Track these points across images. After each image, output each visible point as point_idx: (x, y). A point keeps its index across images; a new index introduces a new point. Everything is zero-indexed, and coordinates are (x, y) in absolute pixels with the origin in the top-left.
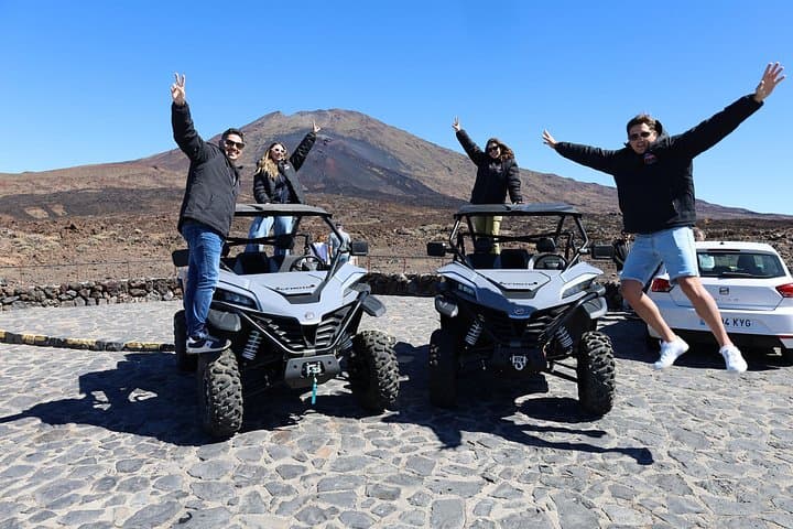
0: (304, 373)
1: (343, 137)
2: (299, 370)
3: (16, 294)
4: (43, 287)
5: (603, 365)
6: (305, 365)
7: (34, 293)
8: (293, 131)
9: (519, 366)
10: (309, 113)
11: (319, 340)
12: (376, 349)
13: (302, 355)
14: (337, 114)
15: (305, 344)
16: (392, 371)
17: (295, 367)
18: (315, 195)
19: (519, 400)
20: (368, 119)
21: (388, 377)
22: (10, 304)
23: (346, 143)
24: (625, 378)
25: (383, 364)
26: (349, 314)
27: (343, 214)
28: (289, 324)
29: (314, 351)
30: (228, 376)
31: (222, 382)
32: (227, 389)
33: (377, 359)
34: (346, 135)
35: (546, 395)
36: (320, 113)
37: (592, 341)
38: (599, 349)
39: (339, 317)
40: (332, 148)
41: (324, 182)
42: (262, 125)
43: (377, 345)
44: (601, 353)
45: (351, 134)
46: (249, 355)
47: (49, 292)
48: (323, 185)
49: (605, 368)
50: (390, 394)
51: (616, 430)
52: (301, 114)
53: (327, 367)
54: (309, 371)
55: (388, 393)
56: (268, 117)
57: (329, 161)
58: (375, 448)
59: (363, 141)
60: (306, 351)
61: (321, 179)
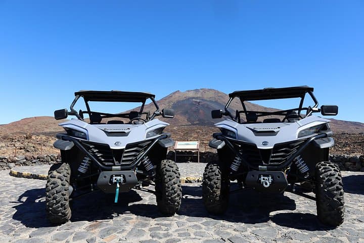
0: (111, 182)
1: (206, 101)
2: (108, 179)
3: (38, 158)
4: (50, 155)
5: (333, 184)
6: (112, 177)
7: (46, 158)
8: (185, 99)
9: (266, 184)
10: (192, 91)
11: (123, 161)
12: (166, 170)
13: (111, 170)
14: (204, 90)
15: (114, 163)
16: (176, 185)
17: (105, 177)
18: (194, 126)
19: (272, 214)
20: (218, 92)
21: (173, 189)
22: (35, 163)
23: (208, 103)
24: (354, 204)
25: (170, 180)
26: (149, 145)
27: (207, 134)
28: (104, 148)
29: (120, 167)
30: (59, 180)
31: (54, 184)
32: (57, 189)
33: (165, 177)
34: (208, 100)
35: (294, 212)
36: (197, 91)
37: (322, 167)
38: (329, 173)
39: (141, 147)
40: (202, 105)
41: (198, 120)
42: (171, 96)
43: (168, 168)
44: (331, 175)
45: (211, 99)
46: (82, 170)
47: (52, 158)
48: (198, 122)
49: (335, 187)
50: (175, 201)
51: (348, 238)
52: (188, 91)
53: (128, 179)
54: (114, 181)
55: (173, 200)
56: (174, 93)
57: (201, 111)
58: (151, 238)
59: (216, 102)
60: (113, 167)
61: (197, 119)
